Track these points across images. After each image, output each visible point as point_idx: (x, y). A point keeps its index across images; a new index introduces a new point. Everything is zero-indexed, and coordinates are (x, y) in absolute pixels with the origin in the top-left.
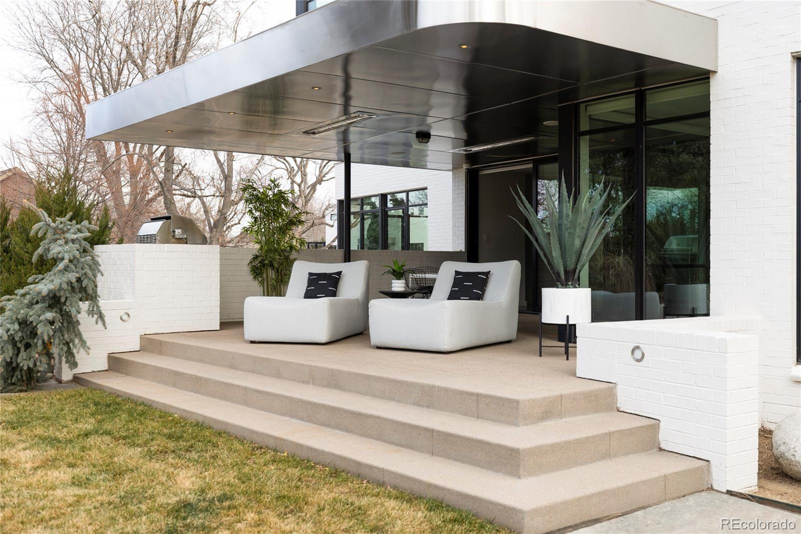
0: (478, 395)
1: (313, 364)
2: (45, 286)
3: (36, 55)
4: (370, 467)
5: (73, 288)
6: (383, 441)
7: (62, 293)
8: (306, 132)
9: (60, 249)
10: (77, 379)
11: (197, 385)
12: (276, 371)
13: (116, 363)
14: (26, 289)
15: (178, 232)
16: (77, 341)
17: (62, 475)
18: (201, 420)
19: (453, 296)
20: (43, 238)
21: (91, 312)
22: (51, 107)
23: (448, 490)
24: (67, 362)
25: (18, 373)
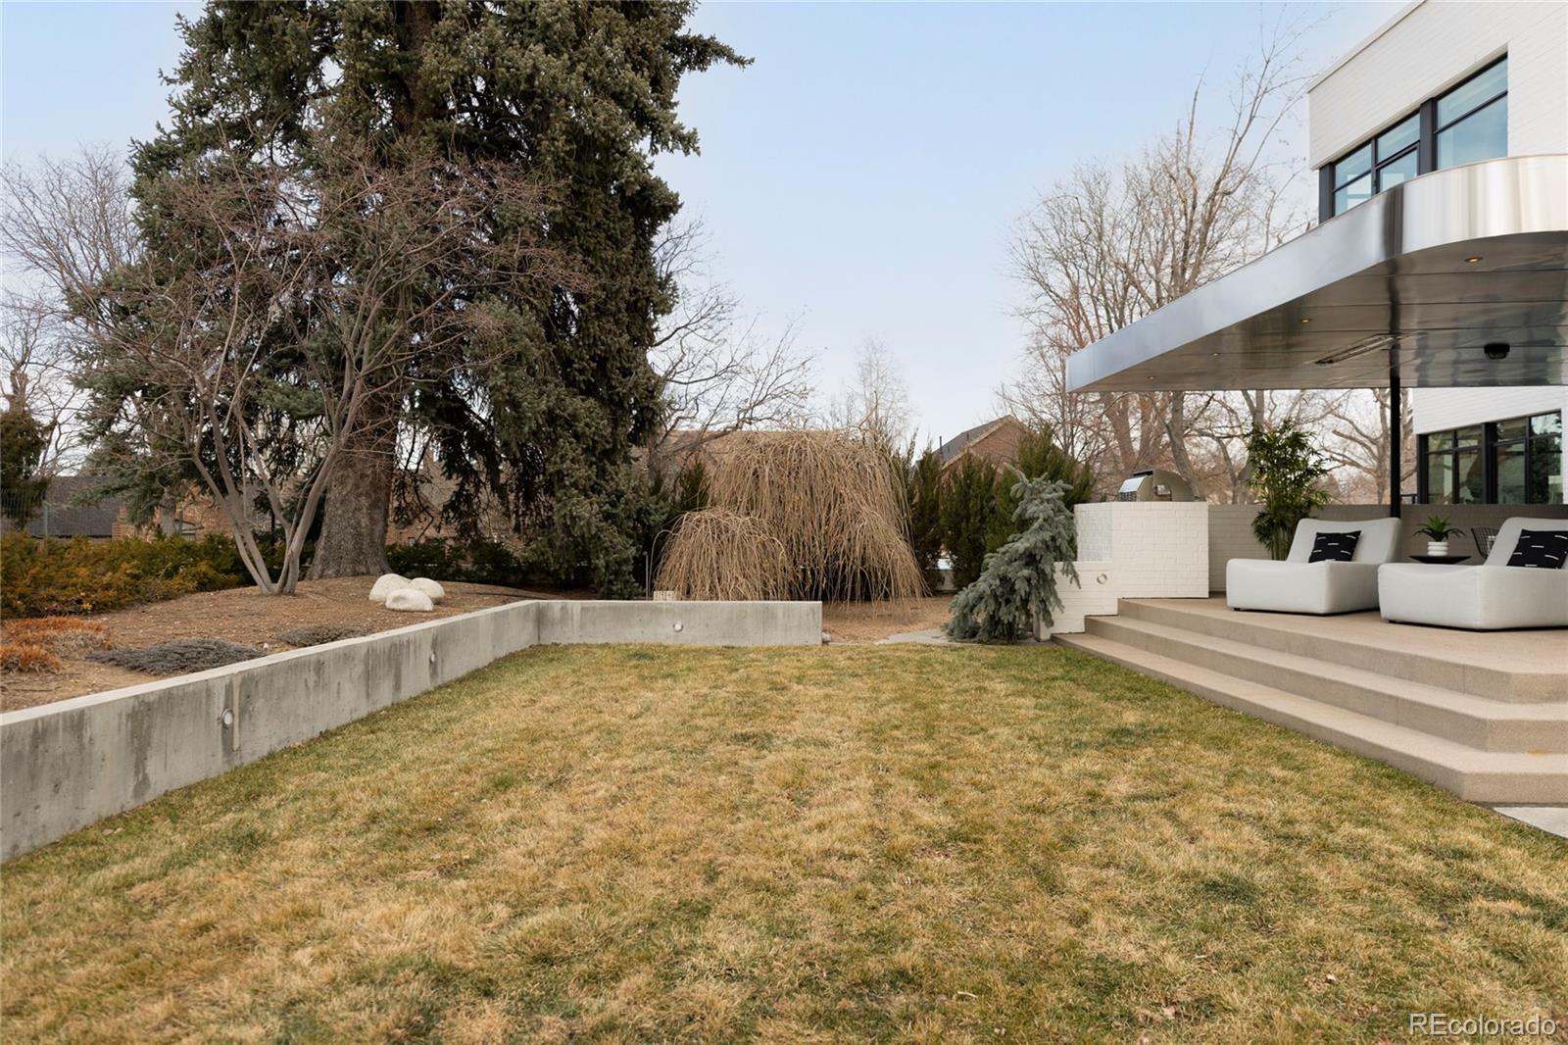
0: (1464, 667)
1: (1289, 630)
2: (1022, 544)
3: (1029, 281)
4: (1319, 727)
5: (1047, 547)
6: (1348, 709)
7: (1037, 551)
8: (1319, 362)
9: (1035, 508)
10: (1054, 639)
11: (1167, 648)
12: (1251, 638)
13: (1093, 625)
14: (1006, 547)
15: (1161, 488)
16: (1052, 599)
17: (1029, 701)
18: (1164, 679)
19: (1514, 561)
20: (1022, 498)
21: (1065, 572)
22: (1045, 343)
23: (1392, 751)
24: (1044, 620)
25: (1000, 627)
